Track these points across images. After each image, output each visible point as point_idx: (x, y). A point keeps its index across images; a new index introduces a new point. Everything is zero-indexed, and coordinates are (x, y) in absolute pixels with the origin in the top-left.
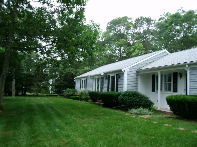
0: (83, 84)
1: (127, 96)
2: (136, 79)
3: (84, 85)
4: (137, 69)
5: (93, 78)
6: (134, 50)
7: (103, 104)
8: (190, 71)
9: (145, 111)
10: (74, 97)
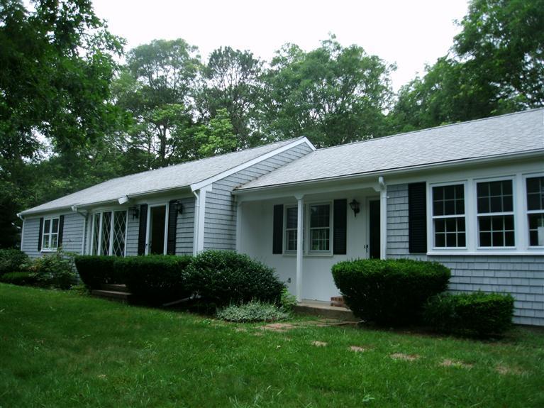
0: (50, 234)
1: (210, 266)
2: (229, 218)
3: (54, 237)
4: (232, 189)
5: (88, 214)
6: (208, 137)
7: (128, 296)
8: (387, 195)
9: (268, 312)
10: (16, 275)
